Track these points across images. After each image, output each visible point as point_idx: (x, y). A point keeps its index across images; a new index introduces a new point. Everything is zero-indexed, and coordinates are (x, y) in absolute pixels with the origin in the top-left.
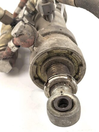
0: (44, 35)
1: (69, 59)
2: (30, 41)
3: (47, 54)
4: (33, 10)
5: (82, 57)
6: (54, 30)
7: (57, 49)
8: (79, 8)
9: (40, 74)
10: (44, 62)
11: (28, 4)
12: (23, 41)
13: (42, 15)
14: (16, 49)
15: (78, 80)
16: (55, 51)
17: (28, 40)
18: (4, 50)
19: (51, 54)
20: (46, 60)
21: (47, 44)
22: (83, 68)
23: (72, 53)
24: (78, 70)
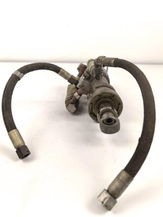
0: (97, 88)
1: (112, 100)
2: (88, 90)
3: (98, 97)
4: (88, 76)
5: (120, 98)
6: (102, 85)
7: (104, 93)
8: (118, 68)
9: (94, 111)
10: (96, 102)
11: (85, 72)
12: (84, 90)
13: (94, 76)
14: (79, 96)
15: (119, 114)
16: (103, 95)
17: (87, 89)
18: (71, 99)
19: (101, 97)
20: (97, 101)
21: (98, 92)
22: (121, 105)
23: (114, 96)
24: (118, 108)
